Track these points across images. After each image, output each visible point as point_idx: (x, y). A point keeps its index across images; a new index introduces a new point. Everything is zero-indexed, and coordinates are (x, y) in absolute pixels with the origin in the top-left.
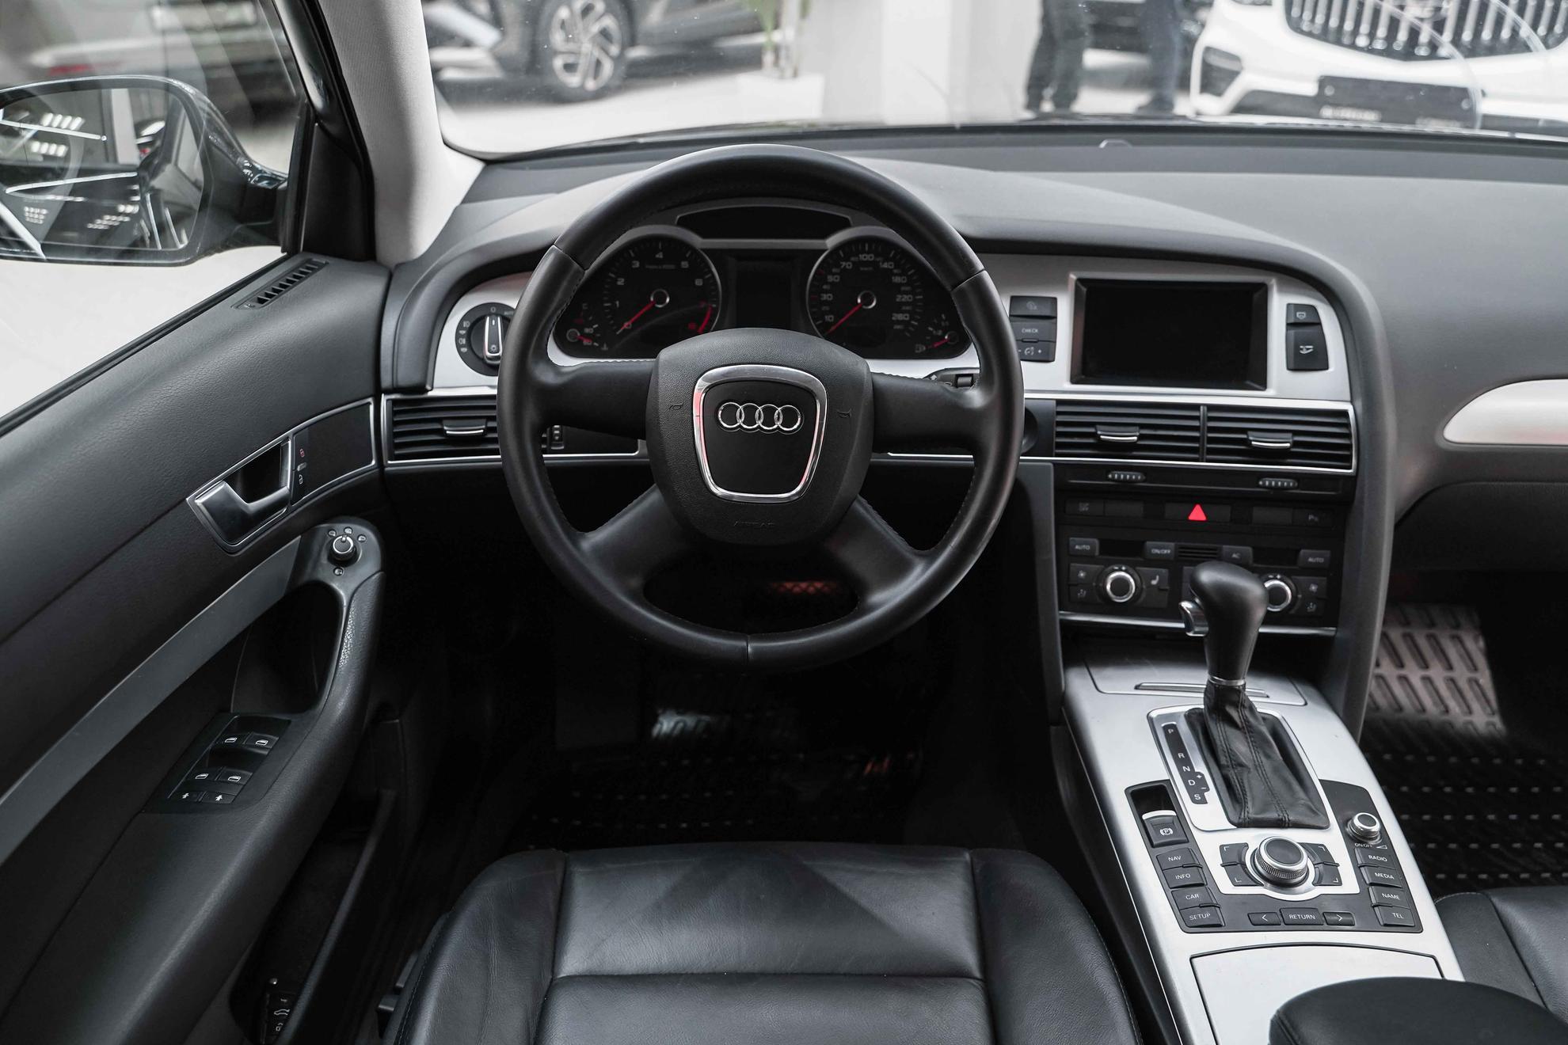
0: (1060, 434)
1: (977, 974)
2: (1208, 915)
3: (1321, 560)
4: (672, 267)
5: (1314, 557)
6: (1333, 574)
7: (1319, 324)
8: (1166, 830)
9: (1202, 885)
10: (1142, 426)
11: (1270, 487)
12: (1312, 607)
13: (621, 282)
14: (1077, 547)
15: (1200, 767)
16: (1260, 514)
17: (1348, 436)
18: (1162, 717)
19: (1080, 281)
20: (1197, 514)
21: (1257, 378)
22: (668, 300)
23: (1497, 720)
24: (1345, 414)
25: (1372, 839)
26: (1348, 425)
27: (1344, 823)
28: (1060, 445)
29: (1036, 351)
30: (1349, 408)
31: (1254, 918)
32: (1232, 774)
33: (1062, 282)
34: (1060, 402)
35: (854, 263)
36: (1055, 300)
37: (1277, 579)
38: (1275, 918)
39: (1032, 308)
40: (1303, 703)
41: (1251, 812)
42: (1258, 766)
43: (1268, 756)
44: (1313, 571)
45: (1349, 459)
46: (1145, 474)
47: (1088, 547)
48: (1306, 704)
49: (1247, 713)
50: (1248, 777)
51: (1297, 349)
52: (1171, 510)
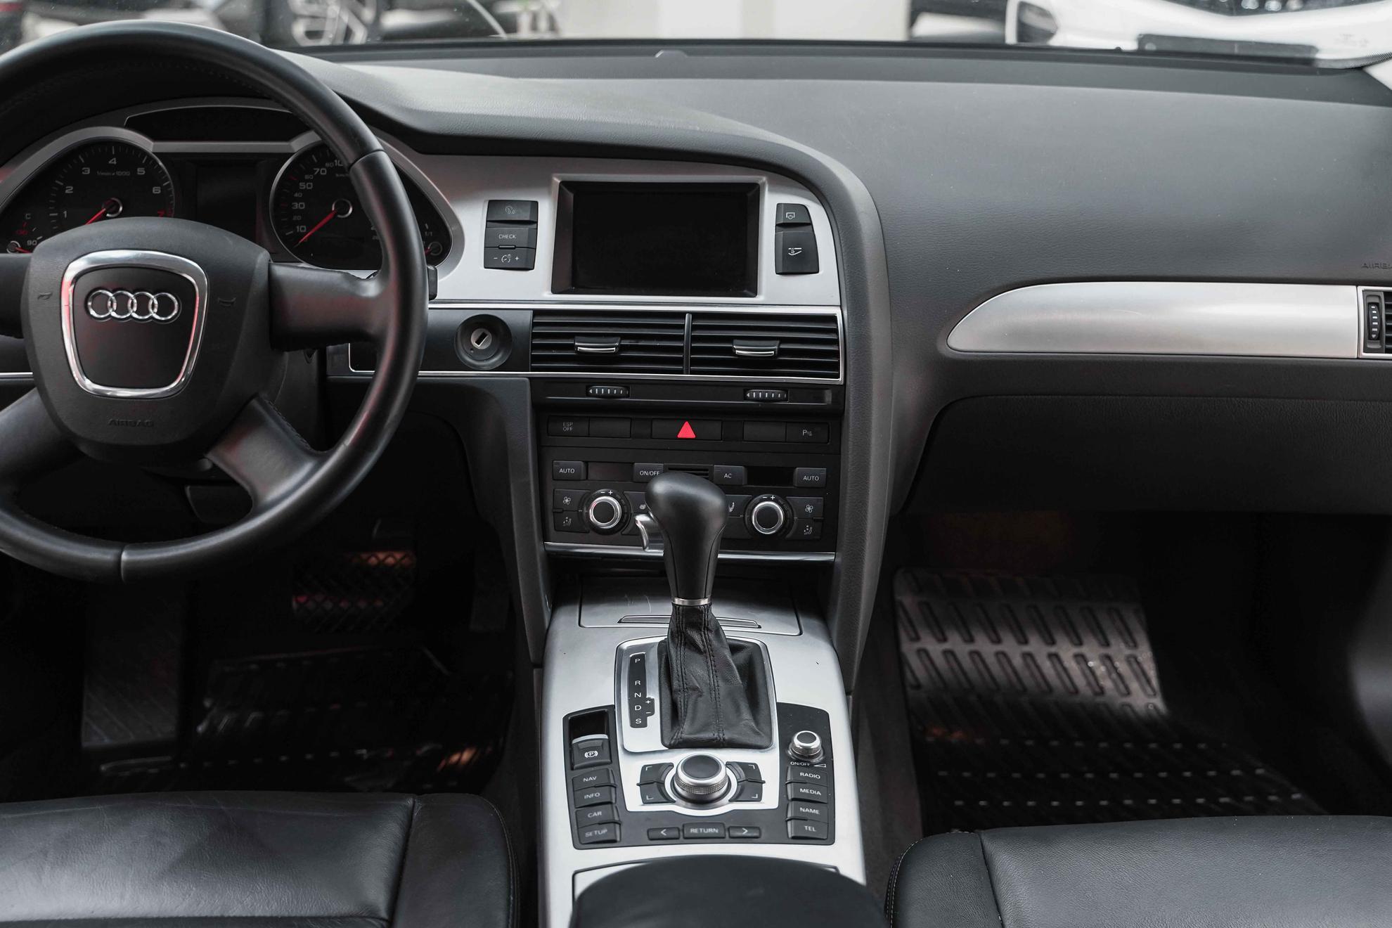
0: (535, 347)
1: (384, 914)
2: (604, 831)
3: (817, 478)
4: (127, 173)
5: (809, 475)
6: (830, 491)
7: (810, 224)
8: (592, 752)
9: (610, 803)
10: (624, 337)
11: (757, 400)
12: (808, 530)
13: (69, 190)
14: (561, 471)
15: (653, 693)
16: (753, 430)
17: (836, 342)
18: (632, 649)
19: (565, 184)
20: (687, 432)
21: (746, 283)
22: (121, 209)
23: (1158, 702)
24: (832, 319)
25: (813, 757)
26: (836, 331)
27: (785, 743)
28: (536, 359)
29: (513, 258)
30: (837, 312)
31: (652, 834)
32: (680, 698)
33: (546, 183)
34: (537, 313)
35: (329, 169)
36: (535, 205)
37: (770, 500)
38: (675, 833)
39: (511, 213)
40: (797, 632)
41: (686, 731)
42: (713, 689)
43: (726, 680)
44: (809, 490)
45: (836, 366)
46: (627, 388)
47: (572, 471)
48: (801, 634)
49: (711, 636)
50: (696, 700)
51: (785, 251)
52: (659, 427)
